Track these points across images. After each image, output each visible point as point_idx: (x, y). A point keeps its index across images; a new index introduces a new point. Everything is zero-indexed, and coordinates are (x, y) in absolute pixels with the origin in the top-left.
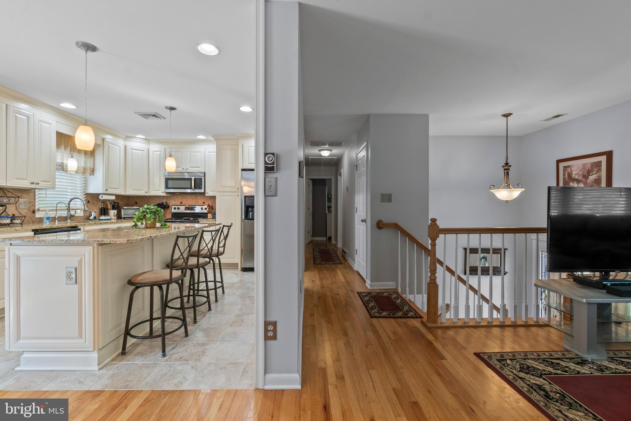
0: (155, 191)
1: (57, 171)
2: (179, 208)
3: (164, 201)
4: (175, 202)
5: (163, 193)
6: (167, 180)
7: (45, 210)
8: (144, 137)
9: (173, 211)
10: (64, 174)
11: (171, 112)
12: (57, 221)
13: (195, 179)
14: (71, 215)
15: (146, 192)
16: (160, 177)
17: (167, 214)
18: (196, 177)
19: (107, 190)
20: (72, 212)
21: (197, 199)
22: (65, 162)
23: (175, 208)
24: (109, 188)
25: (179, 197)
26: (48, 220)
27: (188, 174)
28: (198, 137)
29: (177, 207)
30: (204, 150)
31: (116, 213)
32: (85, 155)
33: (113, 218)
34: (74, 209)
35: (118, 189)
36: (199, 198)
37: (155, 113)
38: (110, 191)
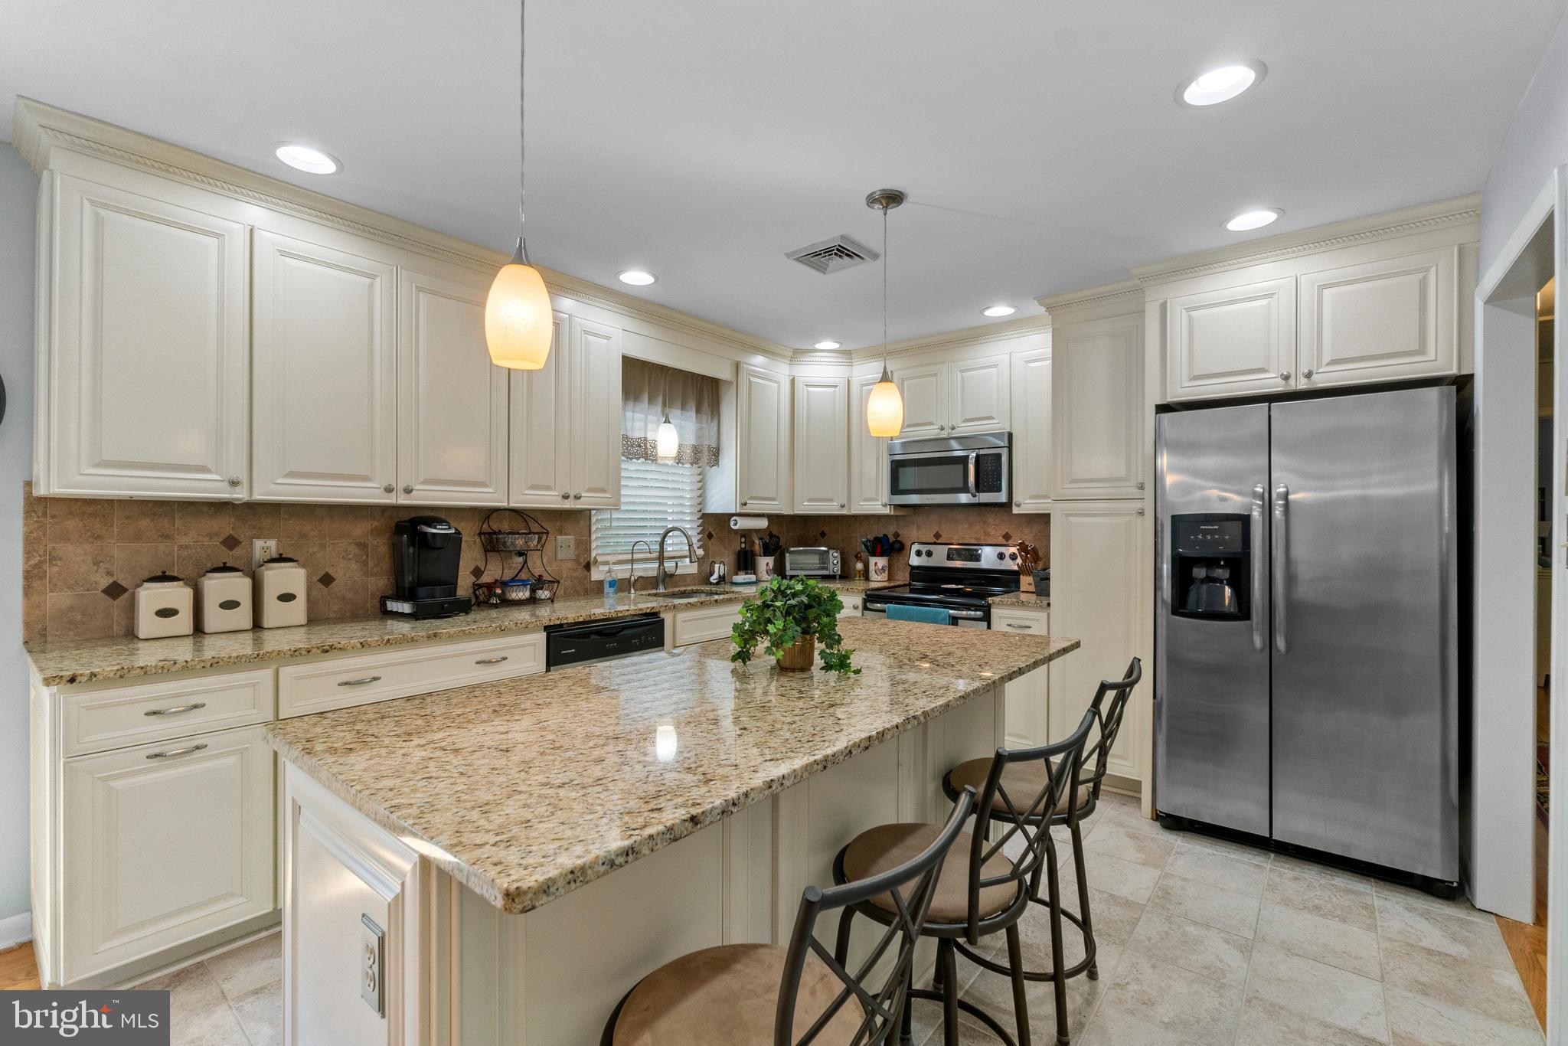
0: (865, 500)
1: (634, 460)
2: (929, 554)
3: (890, 531)
4: (920, 532)
5: (885, 505)
6: (897, 467)
7: (606, 563)
8: (836, 346)
9: (915, 561)
10: (653, 467)
11: (885, 214)
12: (633, 591)
13: (978, 457)
14: (665, 572)
15: (843, 506)
16: (877, 460)
17: (899, 569)
18: (982, 452)
19: (745, 504)
20: (669, 565)
21: (985, 522)
22: (650, 436)
23: (919, 553)
24: (751, 498)
25: (931, 517)
26: (611, 589)
27: (960, 444)
28: (988, 313)
29: (924, 549)
30: (1007, 356)
31: (771, 565)
32: (696, 413)
33: (766, 577)
34: (674, 558)
35: (773, 499)
36: (990, 520)
37: (842, 237)
38: (754, 507)
